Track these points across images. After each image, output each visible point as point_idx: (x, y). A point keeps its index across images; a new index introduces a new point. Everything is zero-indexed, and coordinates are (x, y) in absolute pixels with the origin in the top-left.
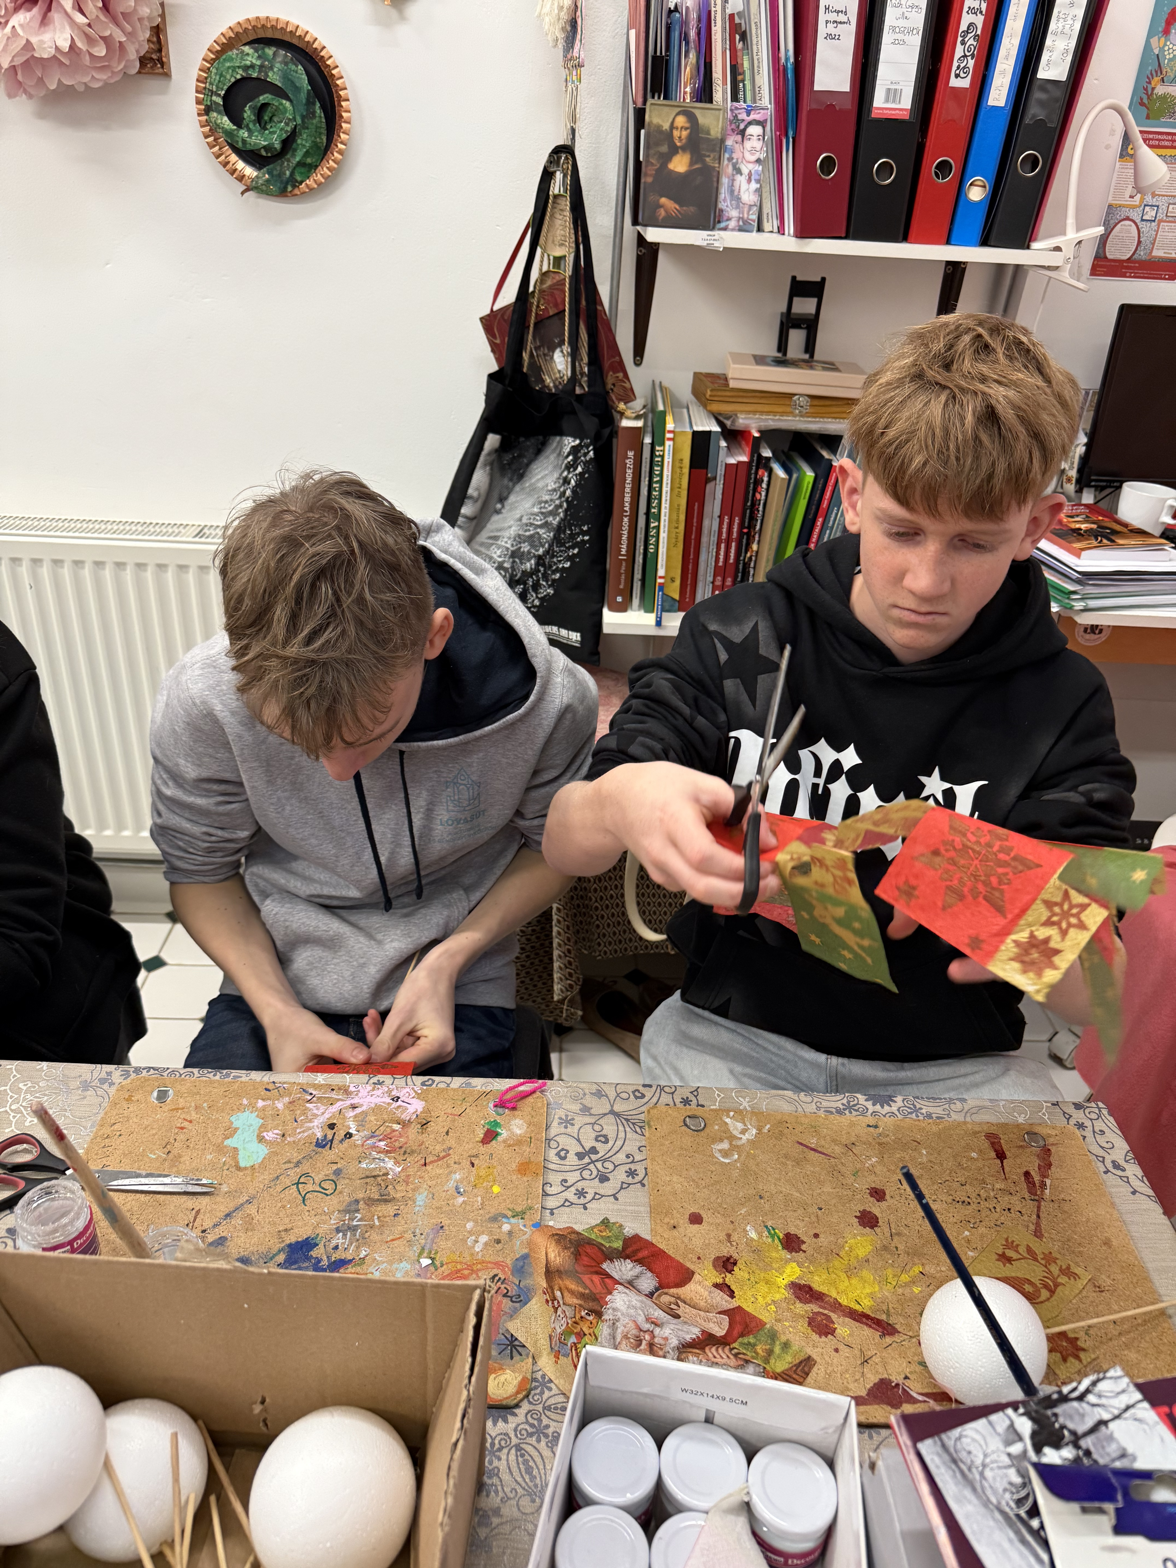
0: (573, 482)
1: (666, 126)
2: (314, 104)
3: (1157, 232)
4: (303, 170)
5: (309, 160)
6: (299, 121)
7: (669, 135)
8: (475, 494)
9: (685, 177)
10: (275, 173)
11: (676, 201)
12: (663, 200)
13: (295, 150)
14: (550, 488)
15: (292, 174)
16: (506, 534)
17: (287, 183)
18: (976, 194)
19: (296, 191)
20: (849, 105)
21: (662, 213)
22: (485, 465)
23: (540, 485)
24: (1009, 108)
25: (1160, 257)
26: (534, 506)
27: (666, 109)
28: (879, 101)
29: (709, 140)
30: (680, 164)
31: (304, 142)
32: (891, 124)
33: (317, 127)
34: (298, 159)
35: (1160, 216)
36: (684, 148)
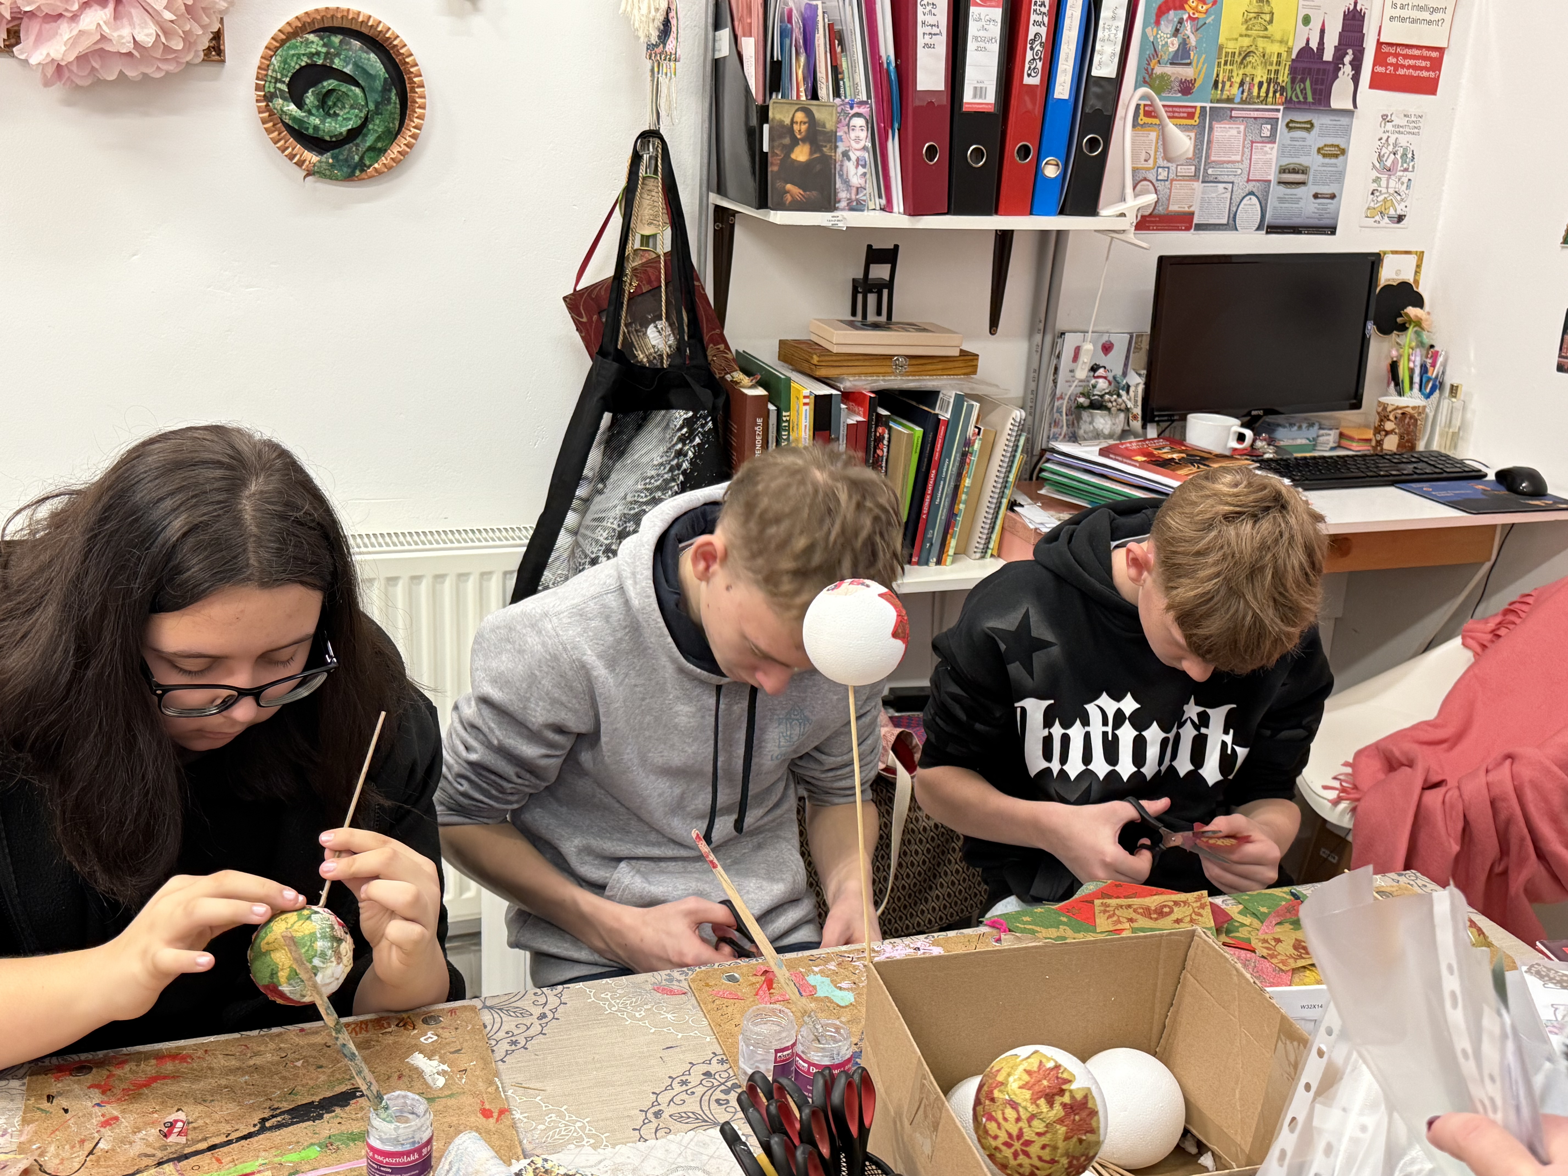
0: (690, 454)
1: (787, 121)
2: (390, 91)
3: (1170, 189)
4: (372, 154)
5: (379, 145)
6: (372, 106)
7: (790, 130)
8: (590, 474)
9: (808, 165)
10: (341, 157)
11: (800, 187)
12: (789, 186)
13: (366, 135)
14: (655, 463)
15: (362, 158)
16: (612, 514)
17: (355, 168)
18: (1051, 171)
19: (364, 175)
20: (945, 101)
21: (788, 198)
22: (600, 444)
23: (645, 460)
24: (1072, 100)
25: (1176, 212)
26: (637, 482)
27: (787, 106)
28: (968, 97)
29: (825, 133)
30: (801, 154)
31: (377, 127)
32: (979, 116)
33: (391, 113)
34: (368, 144)
35: (1172, 176)
36: (804, 140)
